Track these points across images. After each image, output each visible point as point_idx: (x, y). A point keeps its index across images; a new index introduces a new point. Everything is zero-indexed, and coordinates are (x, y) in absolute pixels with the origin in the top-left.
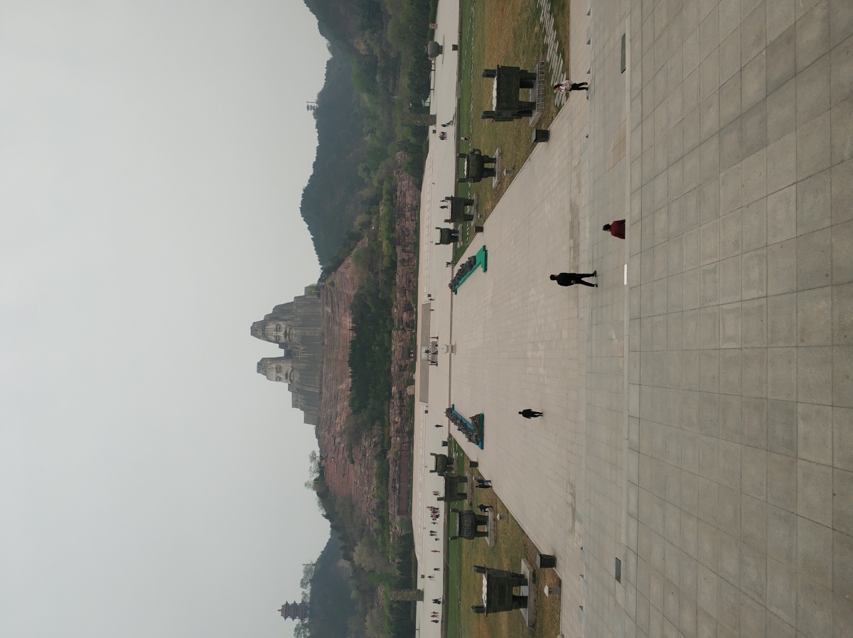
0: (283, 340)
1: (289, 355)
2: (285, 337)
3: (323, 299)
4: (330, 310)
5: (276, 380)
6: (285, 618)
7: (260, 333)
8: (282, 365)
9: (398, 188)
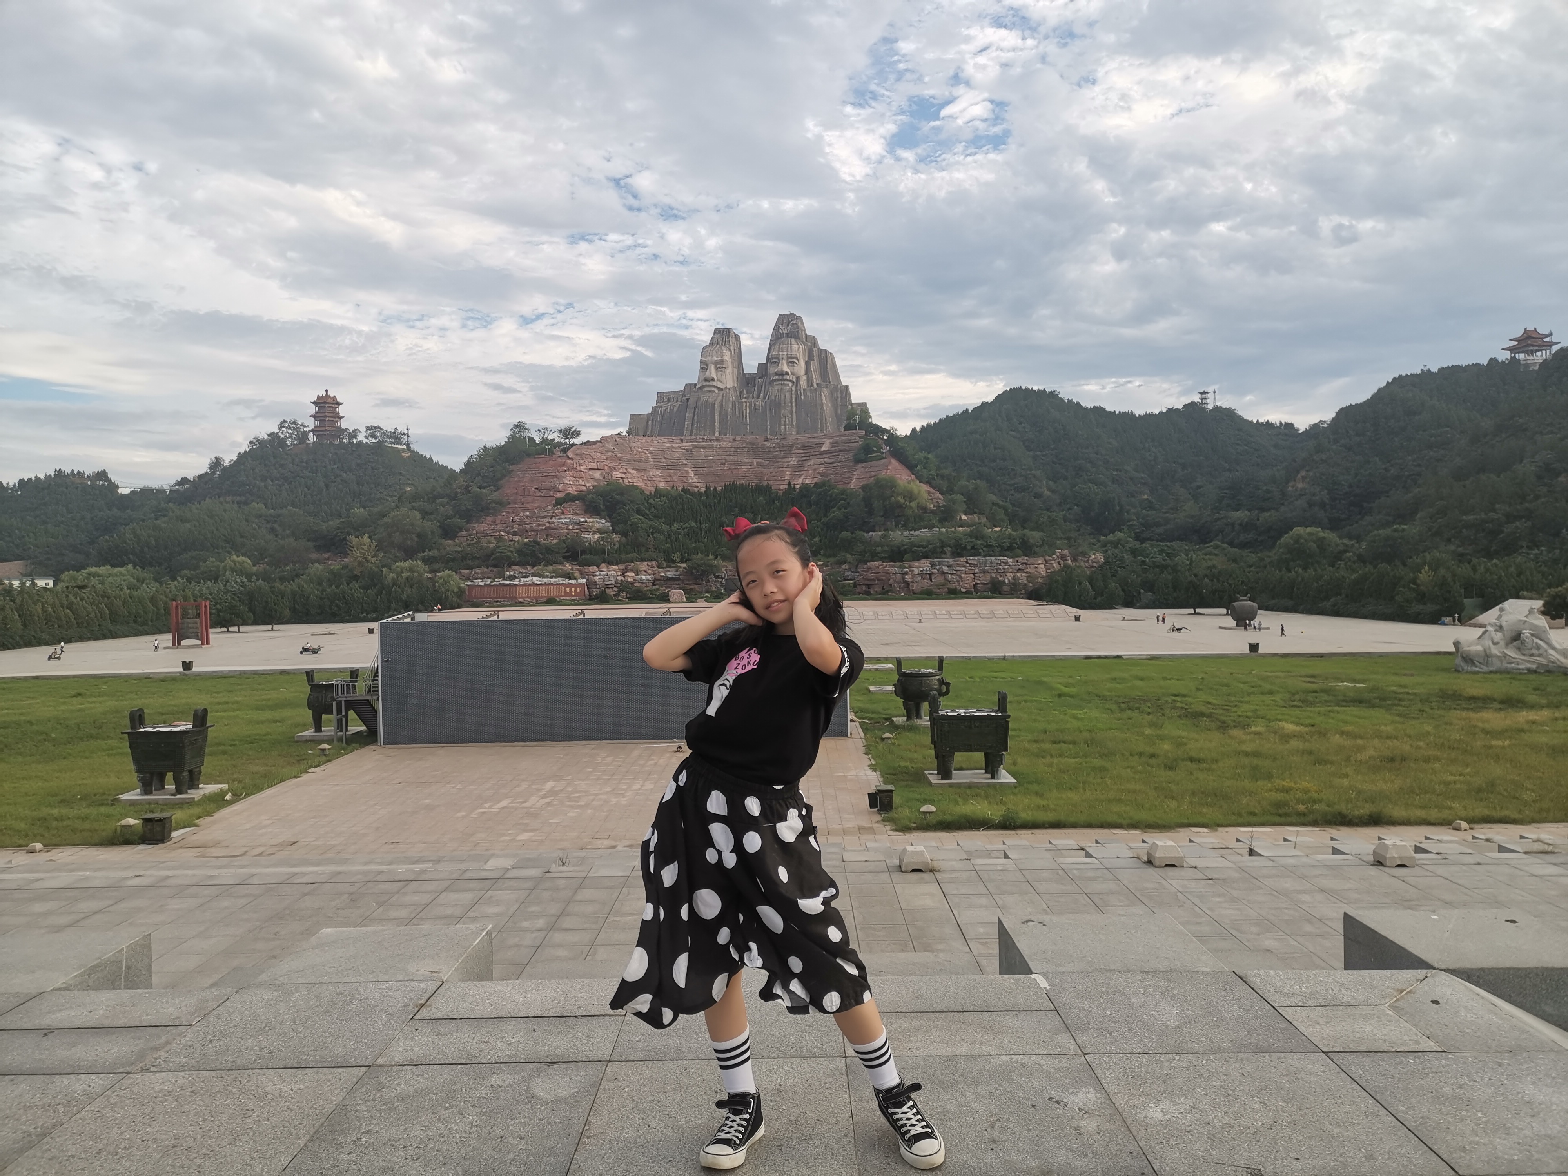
0: (772, 369)
1: (747, 381)
2: (776, 374)
3: (845, 435)
4: (824, 448)
5: (701, 362)
6: (314, 403)
7: (783, 330)
8: (729, 371)
9: (1031, 560)
